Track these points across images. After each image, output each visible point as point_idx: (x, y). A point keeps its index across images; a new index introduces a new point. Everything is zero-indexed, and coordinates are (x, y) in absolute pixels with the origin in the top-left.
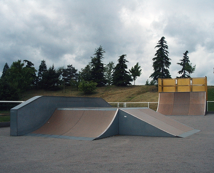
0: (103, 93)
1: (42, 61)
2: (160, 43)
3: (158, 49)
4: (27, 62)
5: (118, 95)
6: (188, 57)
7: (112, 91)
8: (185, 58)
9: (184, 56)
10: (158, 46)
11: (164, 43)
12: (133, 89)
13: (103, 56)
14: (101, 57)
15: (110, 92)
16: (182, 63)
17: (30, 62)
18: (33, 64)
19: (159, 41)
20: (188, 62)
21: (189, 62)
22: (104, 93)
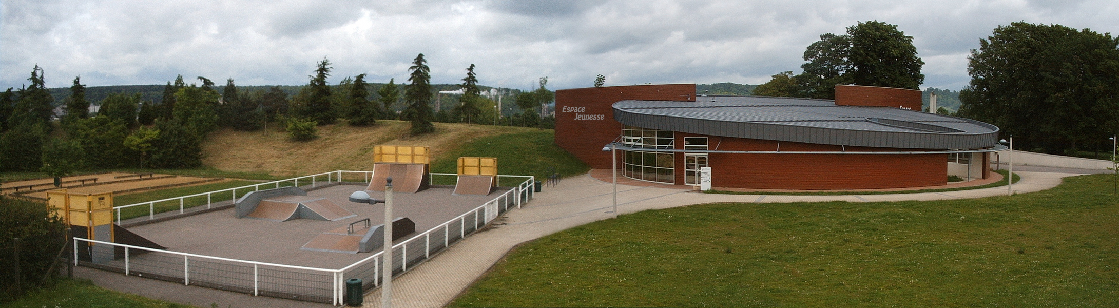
0: (326, 139)
1: (228, 80)
2: (416, 63)
3: (412, 71)
4: (203, 80)
5: (348, 143)
6: (475, 74)
7: (341, 134)
8: (470, 77)
9: (469, 72)
10: (412, 68)
11: (423, 63)
12: (375, 132)
13: (329, 73)
14: (326, 75)
15: (338, 136)
16: (464, 84)
17: (209, 80)
18: (213, 83)
19: (415, 59)
20: (475, 82)
21: (477, 82)
22: (329, 139)
